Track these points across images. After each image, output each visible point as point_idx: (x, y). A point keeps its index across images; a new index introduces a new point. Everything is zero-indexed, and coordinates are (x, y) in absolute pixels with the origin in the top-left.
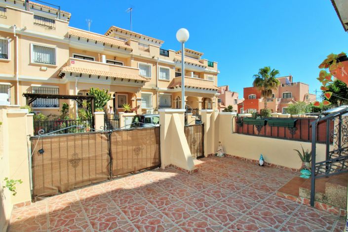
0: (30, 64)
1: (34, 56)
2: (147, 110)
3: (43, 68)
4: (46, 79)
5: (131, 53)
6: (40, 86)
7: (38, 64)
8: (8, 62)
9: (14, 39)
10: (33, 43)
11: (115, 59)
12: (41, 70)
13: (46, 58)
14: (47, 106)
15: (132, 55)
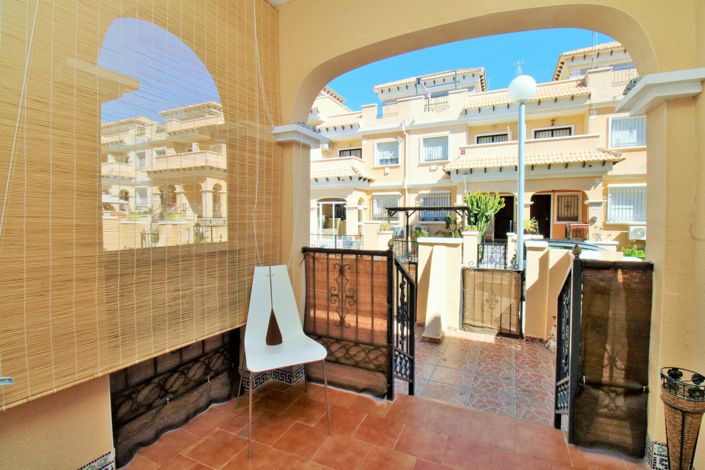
0: (421, 165)
1: (425, 152)
2: (632, 229)
3: (434, 167)
4: (435, 182)
5: (588, 102)
6: (428, 192)
7: (428, 163)
8: (398, 167)
9: (404, 137)
10: (423, 136)
11: (553, 125)
12: (431, 171)
13: (437, 152)
14: (436, 220)
15: (591, 105)
